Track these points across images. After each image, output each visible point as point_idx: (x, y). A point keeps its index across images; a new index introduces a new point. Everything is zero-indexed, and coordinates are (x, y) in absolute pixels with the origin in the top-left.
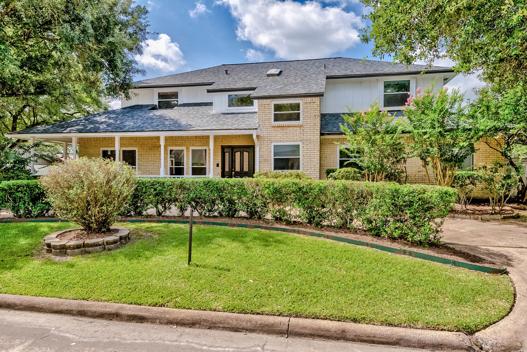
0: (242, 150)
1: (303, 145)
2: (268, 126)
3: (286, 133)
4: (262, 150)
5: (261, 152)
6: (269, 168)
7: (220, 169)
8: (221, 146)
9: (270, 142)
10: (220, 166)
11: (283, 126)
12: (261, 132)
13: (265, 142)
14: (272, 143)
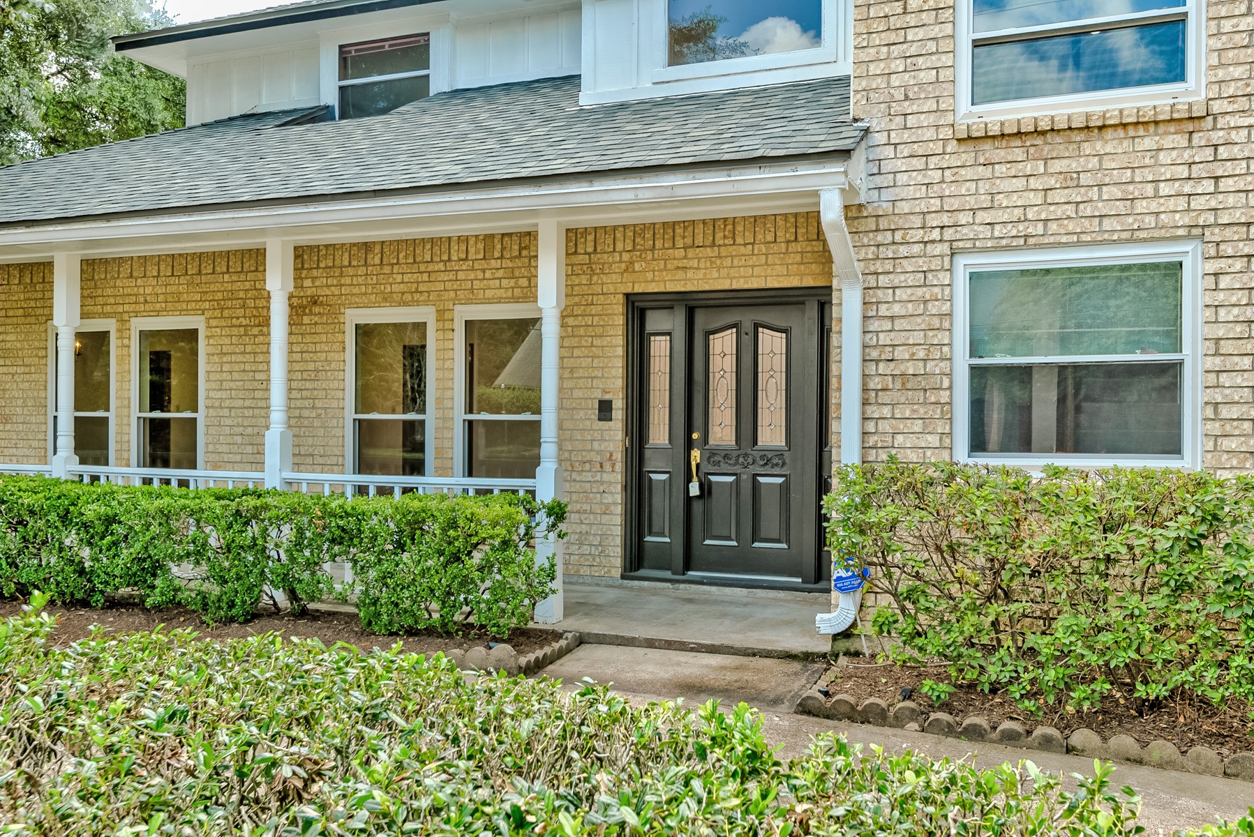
0: (747, 318)
1: (1212, 266)
2: (929, 134)
3: (1071, 180)
4: (883, 310)
5: (874, 325)
6: (933, 440)
7: (620, 435)
8: (627, 296)
9: (944, 248)
10: (618, 413)
11: (1044, 125)
12: (878, 181)
13: (903, 251)
14: (961, 261)
